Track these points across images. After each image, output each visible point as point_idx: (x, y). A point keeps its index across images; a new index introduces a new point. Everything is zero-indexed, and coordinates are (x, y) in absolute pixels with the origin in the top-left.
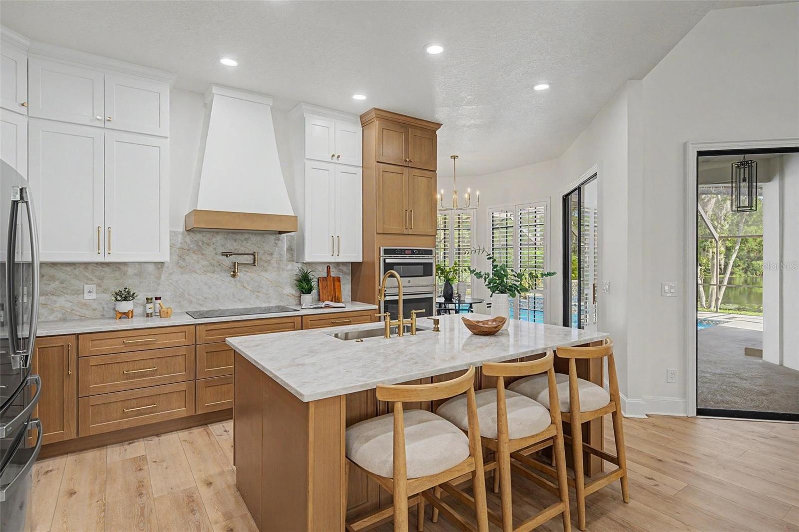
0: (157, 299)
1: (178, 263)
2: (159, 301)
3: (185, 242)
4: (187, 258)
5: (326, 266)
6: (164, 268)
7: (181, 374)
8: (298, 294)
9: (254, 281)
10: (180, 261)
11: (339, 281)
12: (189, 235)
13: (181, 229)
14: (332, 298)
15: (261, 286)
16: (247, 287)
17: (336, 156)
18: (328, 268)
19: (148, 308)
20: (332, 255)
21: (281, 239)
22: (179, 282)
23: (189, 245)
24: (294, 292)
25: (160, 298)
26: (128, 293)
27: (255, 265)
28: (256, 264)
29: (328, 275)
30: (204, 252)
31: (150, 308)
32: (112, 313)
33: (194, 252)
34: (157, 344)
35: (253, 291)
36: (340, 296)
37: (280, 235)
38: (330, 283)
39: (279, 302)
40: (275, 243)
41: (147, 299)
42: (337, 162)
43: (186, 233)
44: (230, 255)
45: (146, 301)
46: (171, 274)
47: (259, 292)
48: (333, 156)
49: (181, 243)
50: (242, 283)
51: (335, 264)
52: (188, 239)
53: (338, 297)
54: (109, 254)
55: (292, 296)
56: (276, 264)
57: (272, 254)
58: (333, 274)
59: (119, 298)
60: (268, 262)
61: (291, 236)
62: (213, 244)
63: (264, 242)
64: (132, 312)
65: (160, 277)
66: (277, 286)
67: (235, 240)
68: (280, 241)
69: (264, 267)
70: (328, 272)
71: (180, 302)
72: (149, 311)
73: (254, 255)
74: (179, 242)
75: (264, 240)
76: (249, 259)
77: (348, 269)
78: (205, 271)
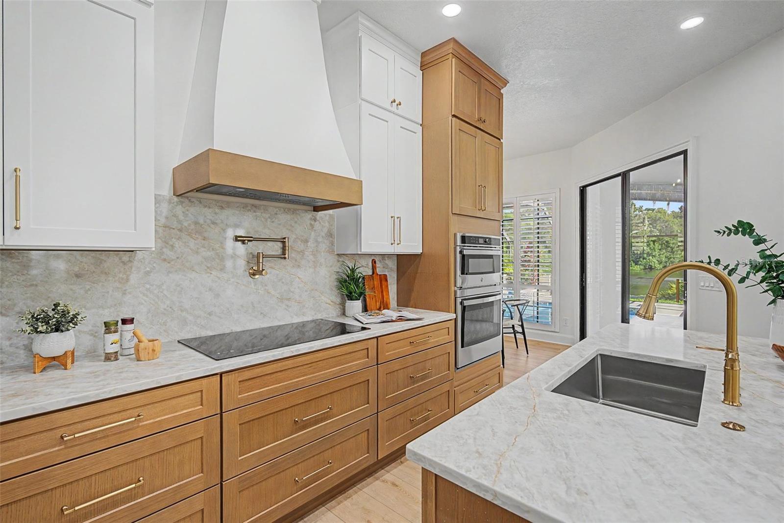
0: (124, 322)
1: (162, 253)
2: (129, 327)
3: (174, 216)
4: (177, 244)
5: (371, 260)
6: (136, 263)
7: (194, 479)
8: (338, 300)
9: (283, 283)
10: (165, 250)
11: (386, 280)
12: (182, 203)
13: (166, 190)
14: (381, 303)
15: (292, 290)
16: (273, 292)
17: (397, 102)
18: (374, 262)
19: (108, 343)
20: (392, 244)
21: (318, 218)
22: (164, 287)
23: (179, 222)
24: (334, 297)
25: (131, 321)
26: (64, 314)
27: (285, 258)
28: (287, 256)
29: (373, 273)
30: (206, 235)
31: (111, 342)
32: (22, 357)
33: (190, 235)
34: (142, 426)
35: (281, 300)
36: (388, 301)
37: (316, 213)
38: (376, 282)
39: (315, 314)
40: (311, 224)
41: (106, 324)
42: (396, 111)
43: (175, 199)
44: (249, 241)
45: (104, 328)
46: (148, 273)
47: (289, 299)
48: (394, 101)
49: (167, 218)
50: (266, 285)
51: (381, 256)
52: (179, 210)
53: (386, 302)
54: (16, 228)
55: (331, 303)
56: (311, 257)
57: (306, 241)
58: (379, 271)
59: (42, 328)
60: (302, 252)
61: (330, 215)
62: (222, 222)
63: (296, 222)
64: (73, 353)
65: (128, 280)
66: (312, 290)
67: (256, 218)
68: (317, 222)
69: (296, 260)
70: (374, 268)
71: (165, 324)
72: (111, 349)
73: (284, 243)
74: (164, 215)
75: (296, 220)
76: (276, 248)
77: (392, 264)
78: (208, 268)
